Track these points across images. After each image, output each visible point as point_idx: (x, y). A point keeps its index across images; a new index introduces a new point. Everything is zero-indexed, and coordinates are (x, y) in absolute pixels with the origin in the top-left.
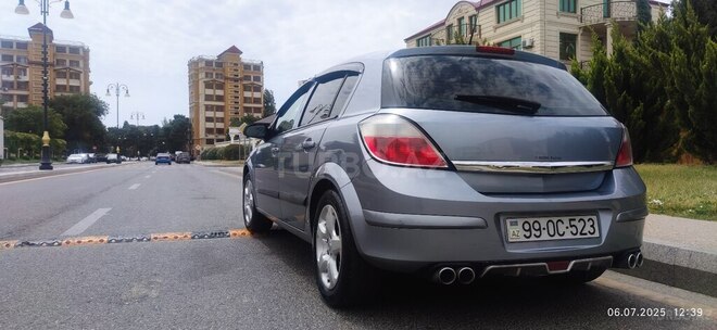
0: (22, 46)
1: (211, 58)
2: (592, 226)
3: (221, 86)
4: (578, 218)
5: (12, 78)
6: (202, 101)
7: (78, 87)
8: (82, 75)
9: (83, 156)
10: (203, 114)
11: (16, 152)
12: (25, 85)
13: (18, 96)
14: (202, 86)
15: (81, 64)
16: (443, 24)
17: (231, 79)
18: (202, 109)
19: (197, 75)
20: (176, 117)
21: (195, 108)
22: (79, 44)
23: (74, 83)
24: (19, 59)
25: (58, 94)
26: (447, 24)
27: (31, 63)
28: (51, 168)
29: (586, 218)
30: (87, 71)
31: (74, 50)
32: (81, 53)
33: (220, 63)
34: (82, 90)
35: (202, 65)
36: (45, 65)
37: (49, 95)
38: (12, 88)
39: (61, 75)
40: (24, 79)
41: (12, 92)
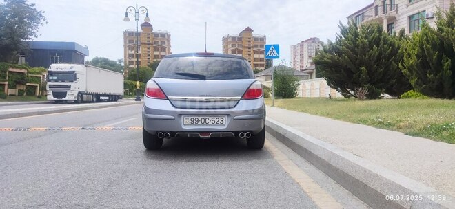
0: (138, 34)
1: (235, 35)
2: (222, 121)
3: (241, 52)
4: (216, 118)
5: (133, 52)
8: (167, 49)
11: (132, 92)
12: (139, 56)
13: (136, 61)
14: (230, 52)
15: (167, 43)
16: (372, 5)
17: (246, 47)
19: (227, 46)
22: (165, 32)
23: (163, 53)
25: (155, 60)
26: (375, 5)
27: (142, 44)
28: (140, 100)
29: (220, 118)
30: (169, 46)
31: (163, 35)
33: (240, 38)
35: (230, 40)
36: (149, 44)
37: (151, 61)
38: (133, 57)
39: (156, 49)
40: (140, 52)
41: (133, 60)
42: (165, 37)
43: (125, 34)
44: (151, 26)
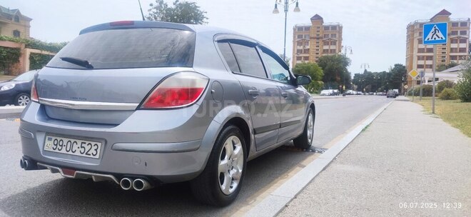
0: (307, 28)
1: (425, 21)
2: (96, 150)
4: (87, 142)
5: (301, 48)
6: (416, 54)
7: (335, 50)
8: (337, 42)
9: (331, 91)
10: (416, 62)
12: (307, 51)
13: (304, 57)
14: (416, 42)
15: (337, 36)
18: (415, 59)
19: (413, 35)
20: (396, 65)
21: (410, 59)
22: (336, 24)
23: (332, 47)
24: (305, 36)
25: (324, 55)
27: (311, 38)
29: (93, 143)
30: (340, 39)
31: (334, 28)
32: (338, 28)
34: (337, 51)
35: (417, 27)
36: (318, 39)
37: (319, 56)
38: (301, 53)
39: (326, 43)
40: (308, 47)
41: (301, 55)
42: (337, 29)
43: (294, 30)
44: (322, 18)
